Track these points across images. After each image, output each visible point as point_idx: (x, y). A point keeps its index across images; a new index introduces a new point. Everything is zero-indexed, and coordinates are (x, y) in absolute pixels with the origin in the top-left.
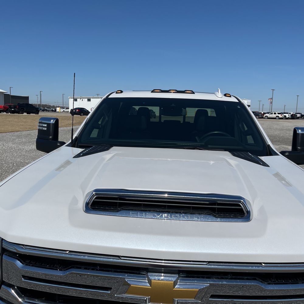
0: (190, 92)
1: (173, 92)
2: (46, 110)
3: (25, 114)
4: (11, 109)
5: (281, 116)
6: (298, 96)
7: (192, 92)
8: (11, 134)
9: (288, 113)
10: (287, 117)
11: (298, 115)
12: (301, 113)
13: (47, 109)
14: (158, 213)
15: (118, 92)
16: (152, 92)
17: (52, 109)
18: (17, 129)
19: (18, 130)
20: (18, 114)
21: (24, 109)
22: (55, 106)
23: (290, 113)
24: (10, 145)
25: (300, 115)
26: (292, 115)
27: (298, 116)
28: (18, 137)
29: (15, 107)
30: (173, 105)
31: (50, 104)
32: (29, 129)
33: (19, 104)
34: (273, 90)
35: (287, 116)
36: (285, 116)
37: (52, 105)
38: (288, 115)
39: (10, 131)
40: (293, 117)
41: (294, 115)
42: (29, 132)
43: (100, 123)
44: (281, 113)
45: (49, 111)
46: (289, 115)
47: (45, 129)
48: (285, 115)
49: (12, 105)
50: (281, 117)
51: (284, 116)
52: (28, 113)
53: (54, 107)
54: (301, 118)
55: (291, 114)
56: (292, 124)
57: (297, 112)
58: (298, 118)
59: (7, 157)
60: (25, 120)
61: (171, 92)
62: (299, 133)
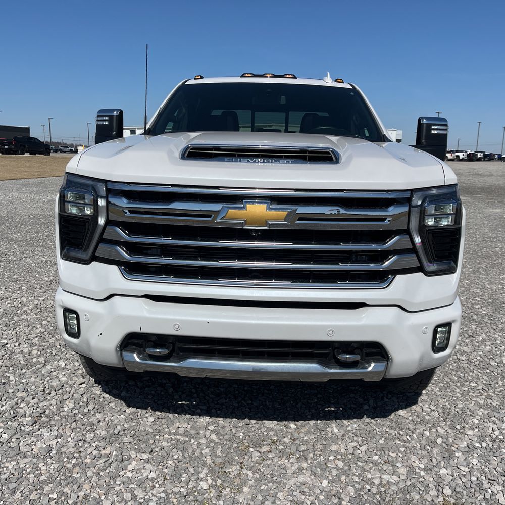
0: (291, 76)
1: (270, 77)
2: (61, 151)
3: (27, 155)
4: (3, 147)
5: (452, 155)
6: (480, 123)
7: (293, 76)
8: (10, 182)
9: (462, 152)
10: (461, 158)
11: (479, 154)
12: (484, 152)
13: (61, 148)
14: (252, 158)
15: (197, 77)
16: (242, 76)
17: (70, 148)
18: (19, 176)
19: (20, 178)
20: (15, 154)
21: (25, 147)
22: (74, 145)
23: (466, 152)
24: (16, 195)
25: (482, 154)
26: (469, 155)
27: (479, 156)
28: (24, 185)
29: (9, 143)
30: (269, 90)
31: (65, 142)
32: (39, 176)
33: (15, 138)
34: (439, 113)
35: (461, 155)
36: (458, 156)
37: (68, 143)
38: (463, 154)
39: (8, 178)
40: (471, 158)
41: (472, 155)
42: (39, 179)
43: (175, 115)
44: (451, 151)
45: (65, 152)
46: (465, 154)
47: (107, 123)
48: (457, 154)
49: (5, 140)
50: (452, 157)
51: (456, 156)
52: (33, 153)
53: (72, 146)
54: (484, 160)
55: (468, 153)
56: (466, 166)
57: (478, 150)
58: (479, 160)
59: (15, 208)
60: (28, 164)
61: (267, 77)
62: (423, 124)
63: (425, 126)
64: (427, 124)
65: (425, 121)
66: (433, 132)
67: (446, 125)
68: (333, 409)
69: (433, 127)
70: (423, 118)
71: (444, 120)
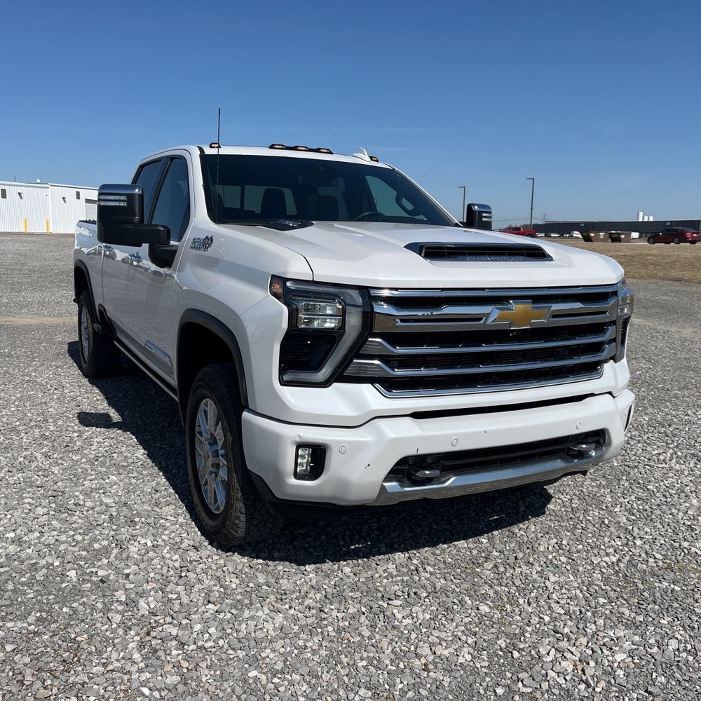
1: (304, 150)
47: (125, 204)
62: (475, 211)
63: (477, 213)
64: (479, 211)
65: (476, 207)
66: (484, 219)
67: (490, 213)
68: (496, 517)
69: (484, 215)
70: (474, 205)
71: (488, 207)
